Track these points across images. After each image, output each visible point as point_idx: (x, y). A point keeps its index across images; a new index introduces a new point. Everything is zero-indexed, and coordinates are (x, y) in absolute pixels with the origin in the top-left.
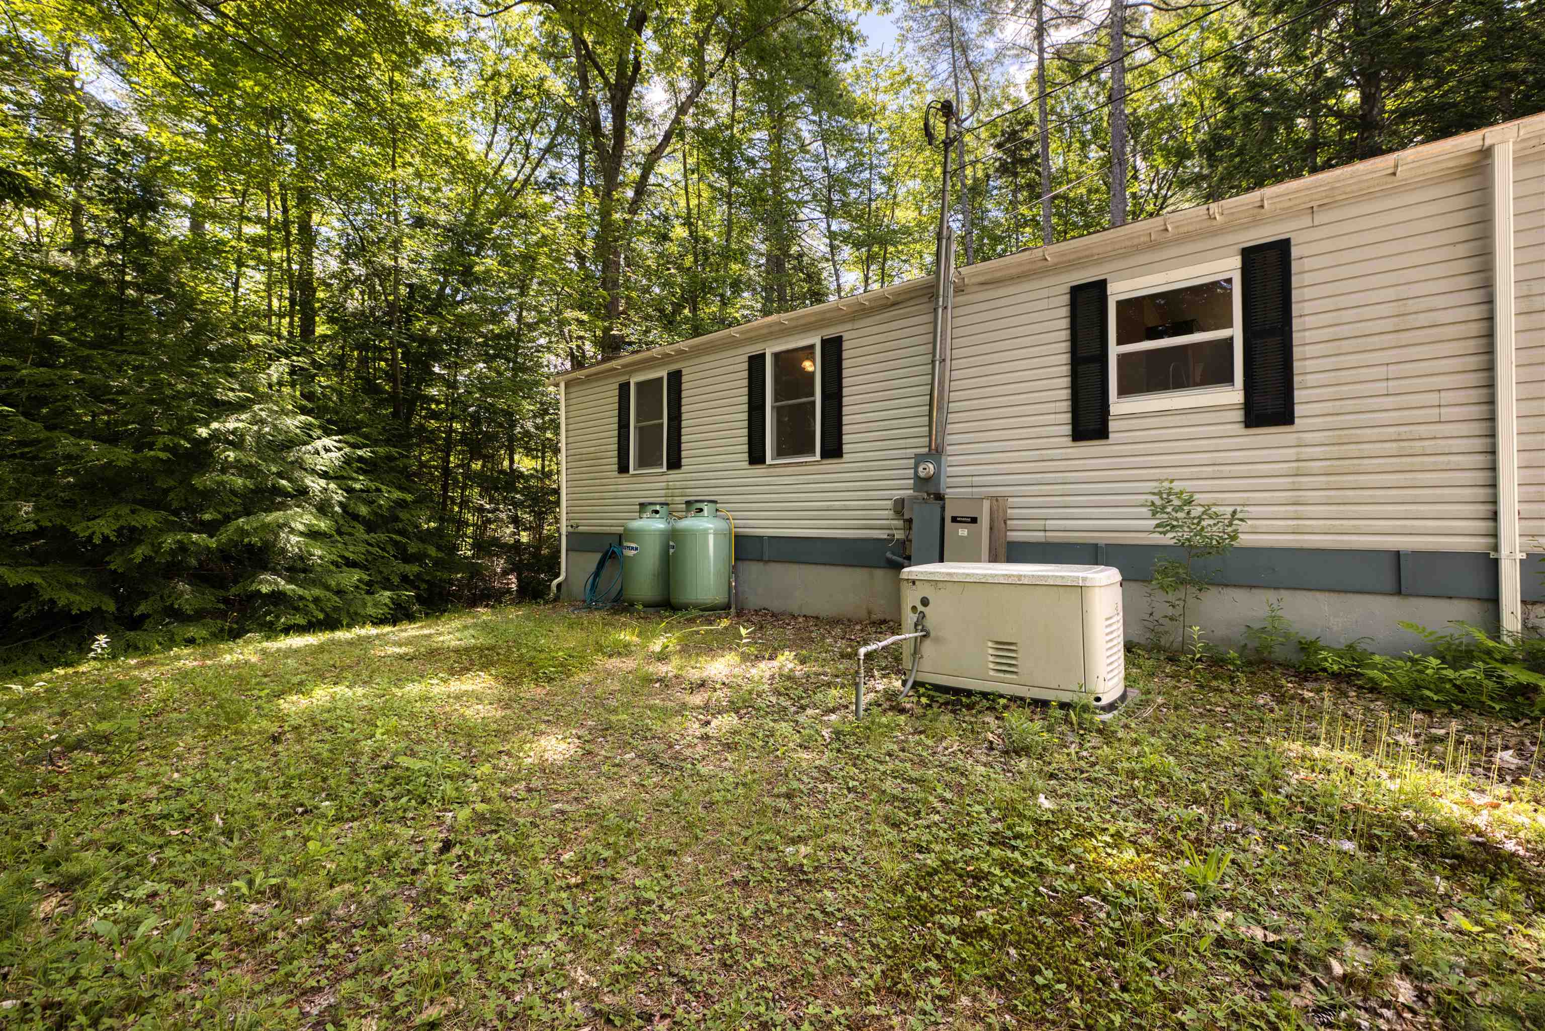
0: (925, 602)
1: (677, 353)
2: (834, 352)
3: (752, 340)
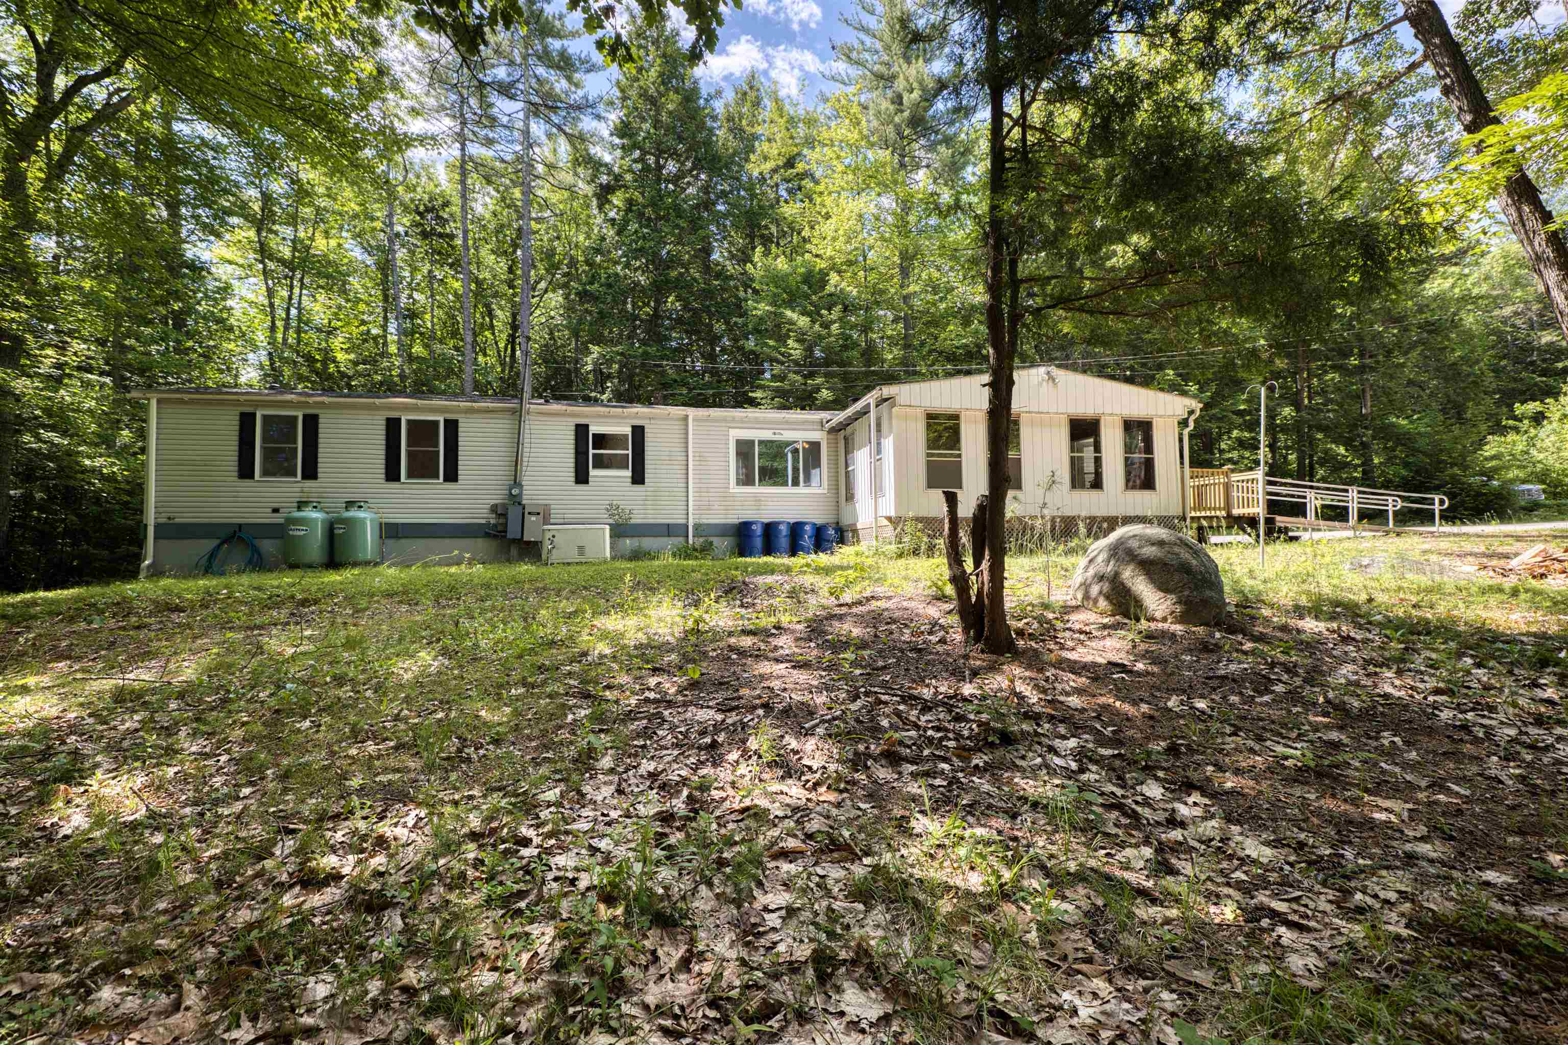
0: (554, 536)
1: (316, 403)
2: (452, 427)
3: (391, 408)
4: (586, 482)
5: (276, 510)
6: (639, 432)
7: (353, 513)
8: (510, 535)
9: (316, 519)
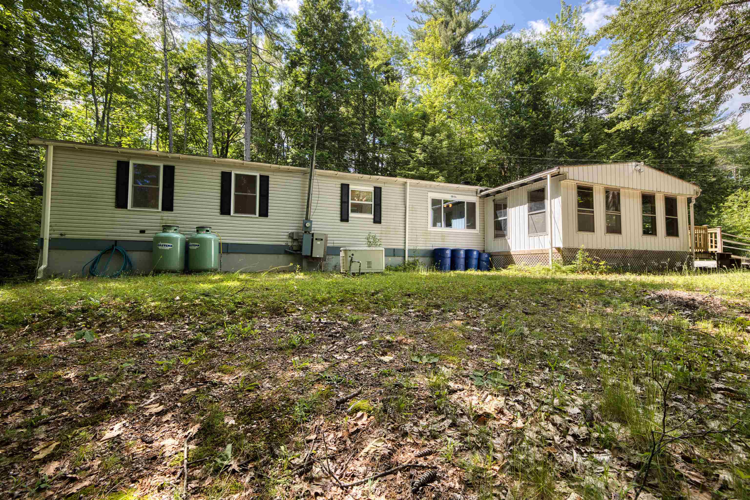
0: (353, 255)
1: (173, 158)
2: (265, 180)
3: (223, 165)
4: (347, 220)
5: (142, 232)
6: (378, 191)
7: (203, 235)
8: (304, 253)
9: (177, 238)
